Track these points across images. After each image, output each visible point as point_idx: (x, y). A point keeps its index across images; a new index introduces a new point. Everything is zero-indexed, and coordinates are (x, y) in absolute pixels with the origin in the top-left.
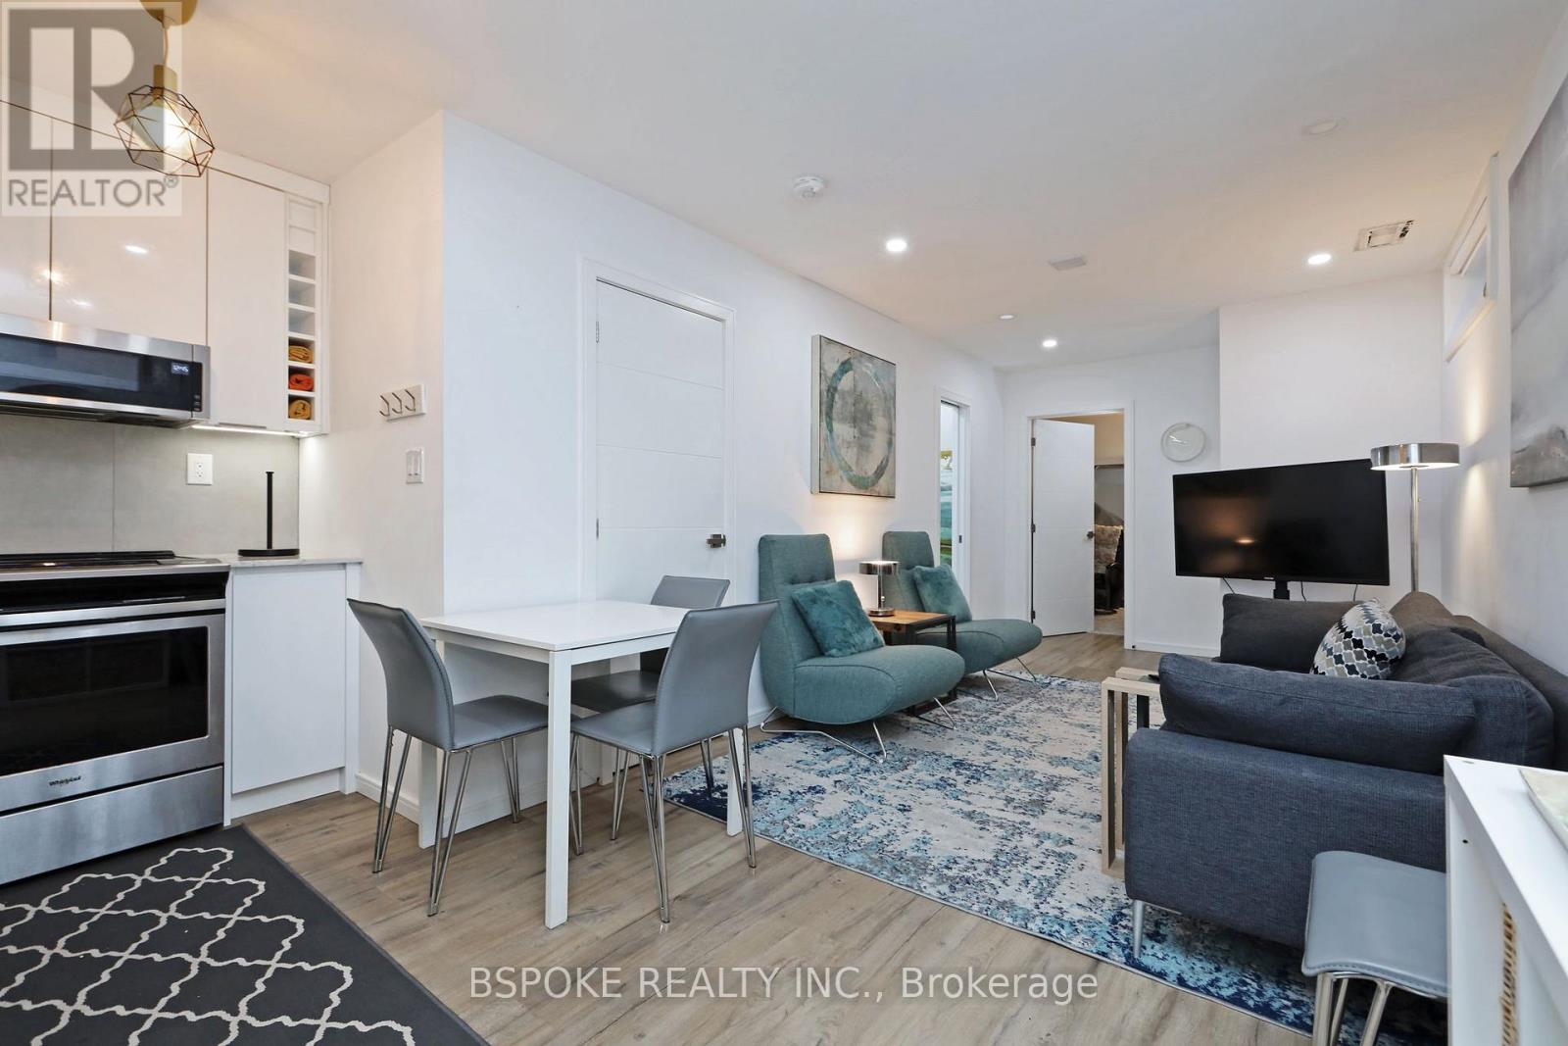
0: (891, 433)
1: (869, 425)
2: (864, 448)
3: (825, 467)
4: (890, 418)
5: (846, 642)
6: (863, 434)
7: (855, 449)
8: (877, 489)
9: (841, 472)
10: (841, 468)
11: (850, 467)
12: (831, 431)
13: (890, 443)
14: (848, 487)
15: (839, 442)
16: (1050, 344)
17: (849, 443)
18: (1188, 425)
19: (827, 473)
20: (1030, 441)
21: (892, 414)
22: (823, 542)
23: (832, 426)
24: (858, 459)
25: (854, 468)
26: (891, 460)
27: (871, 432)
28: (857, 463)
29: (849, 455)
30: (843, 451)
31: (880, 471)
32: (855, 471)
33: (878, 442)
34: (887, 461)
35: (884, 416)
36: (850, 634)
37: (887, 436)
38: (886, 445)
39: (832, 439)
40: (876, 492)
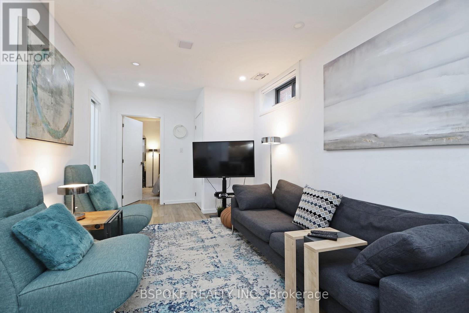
0: (72, 107)
1: (60, 98)
2: (57, 113)
3: (31, 119)
4: (71, 98)
5: (74, 254)
6: (57, 103)
7: (52, 111)
8: (65, 139)
9: (43, 125)
10: (43, 122)
11: (49, 123)
12: (36, 94)
13: (71, 113)
14: (48, 137)
15: (41, 104)
16: (142, 85)
17: (48, 106)
18: (182, 126)
19: (33, 124)
20: (122, 125)
21: (72, 96)
22: (34, 175)
23: (37, 91)
24: (54, 118)
25: (51, 123)
26: (71, 123)
27: (61, 103)
28: (53, 121)
29: (49, 114)
30: (45, 111)
31: (66, 128)
32: (52, 126)
33: (65, 110)
34: (70, 123)
35: (68, 95)
36: (77, 247)
37: (70, 108)
38: (69, 113)
39: (37, 100)
40: (64, 141)
